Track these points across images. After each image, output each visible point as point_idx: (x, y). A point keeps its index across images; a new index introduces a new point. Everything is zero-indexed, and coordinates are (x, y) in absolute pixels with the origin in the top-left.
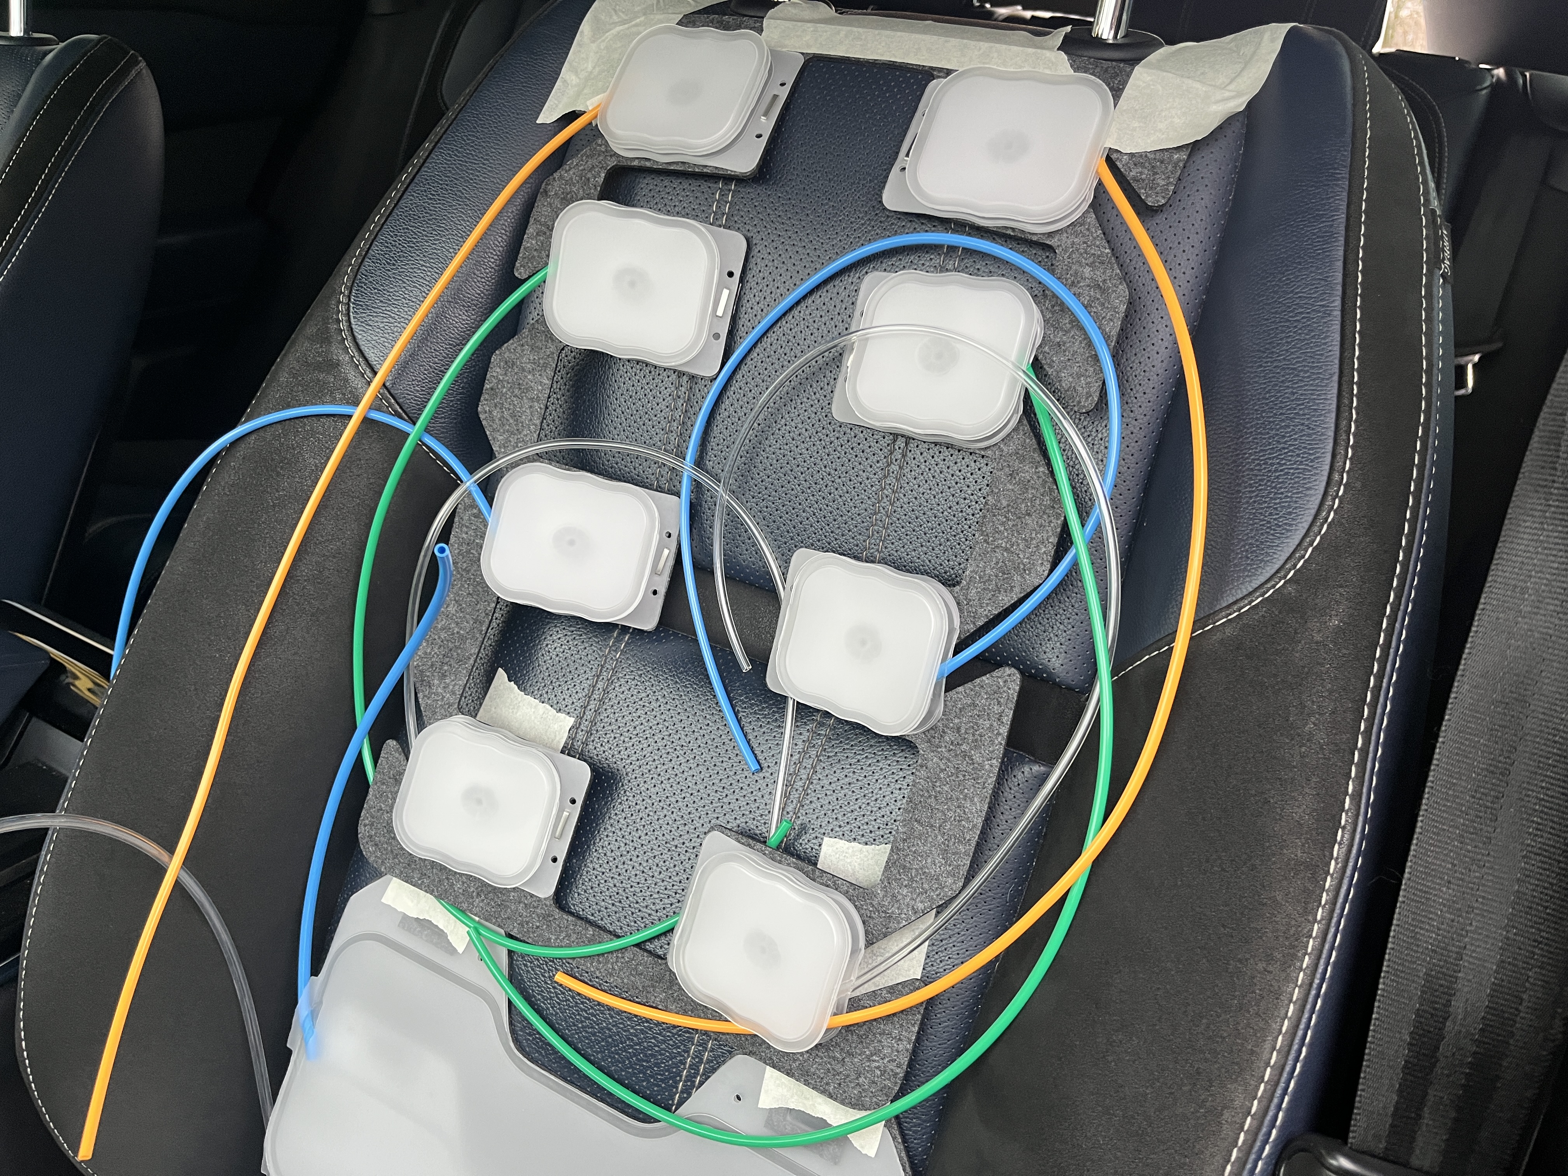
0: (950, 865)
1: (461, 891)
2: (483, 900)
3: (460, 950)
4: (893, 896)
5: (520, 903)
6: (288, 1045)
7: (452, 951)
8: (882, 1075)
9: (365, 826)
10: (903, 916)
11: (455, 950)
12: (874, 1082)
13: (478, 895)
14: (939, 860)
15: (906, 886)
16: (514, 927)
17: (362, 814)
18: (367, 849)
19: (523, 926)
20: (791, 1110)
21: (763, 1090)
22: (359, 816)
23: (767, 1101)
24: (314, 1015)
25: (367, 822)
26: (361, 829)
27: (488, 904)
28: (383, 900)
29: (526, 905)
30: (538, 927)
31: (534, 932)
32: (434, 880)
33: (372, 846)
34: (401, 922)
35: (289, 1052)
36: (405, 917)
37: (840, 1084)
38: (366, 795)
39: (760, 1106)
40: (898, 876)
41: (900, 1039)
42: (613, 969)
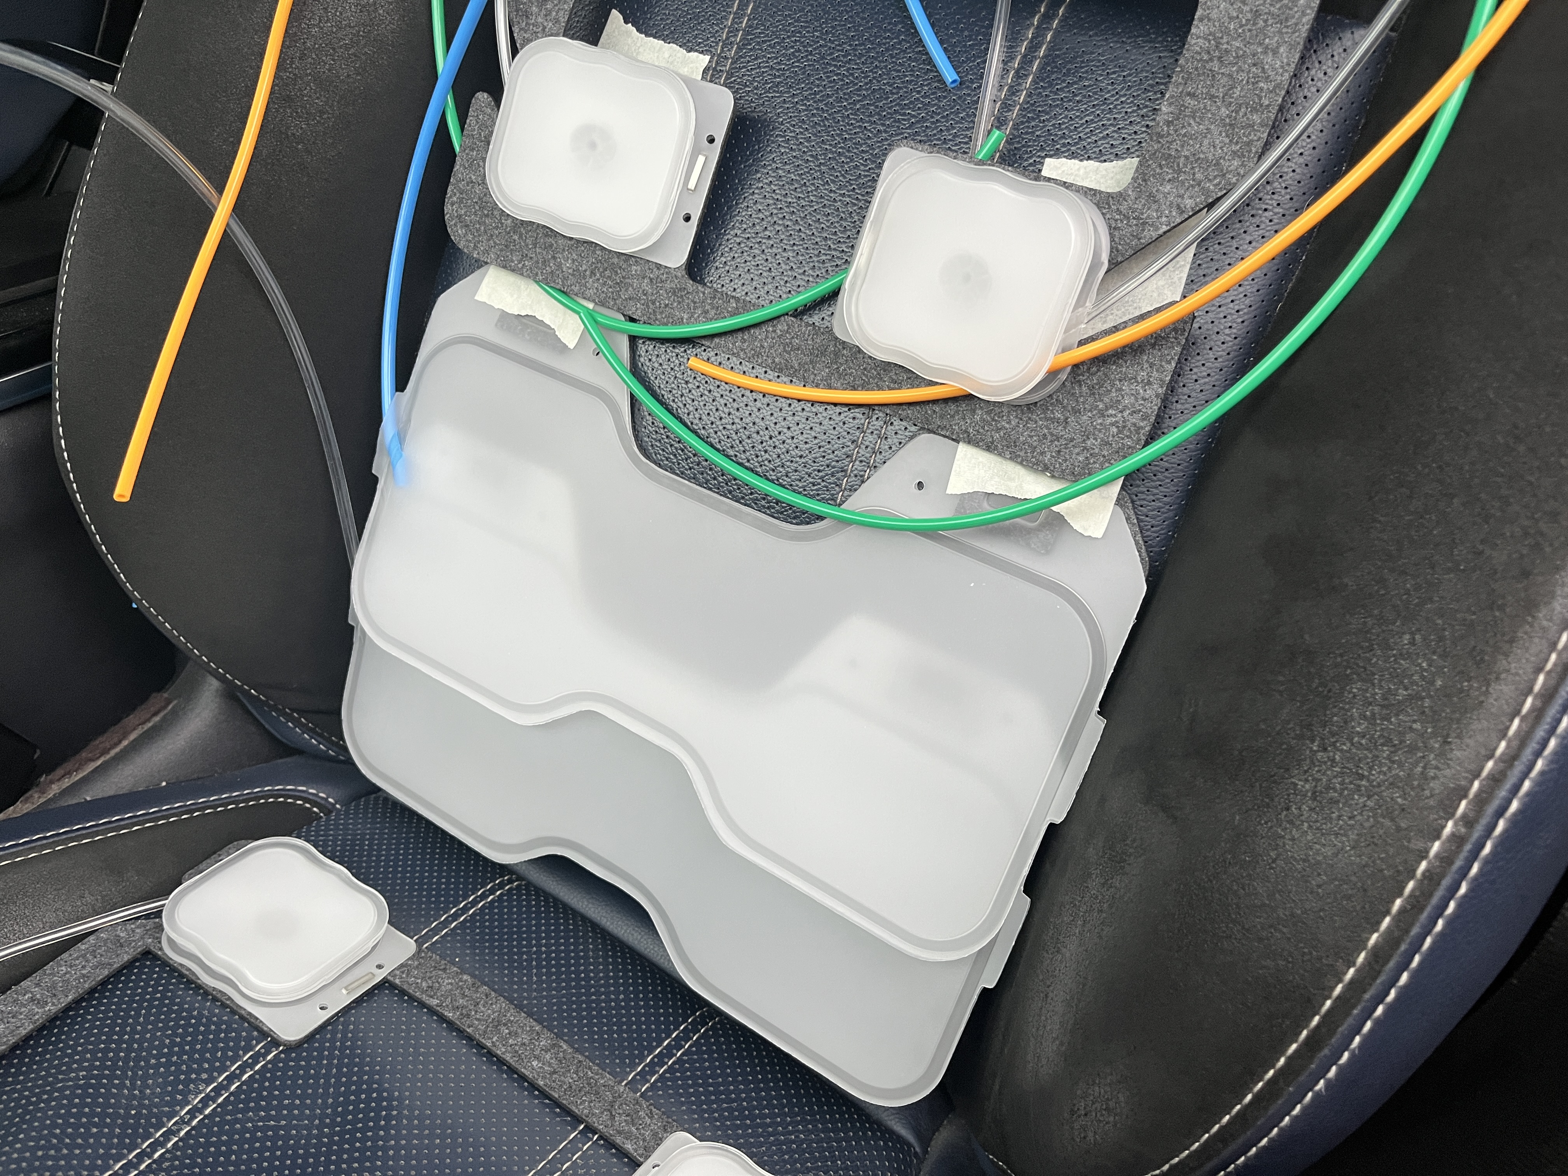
0: (1237, 143)
1: (570, 271)
2: (598, 279)
3: (571, 346)
4: (1151, 195)
5: (644, 278)
6: (373, 472)
7: (563, 348)
8: (1120, 432)
9: (452, 204)
10: (1164, 219)
11: (565, 346)
12: (1107, 443)
13: (593, 273)
14: (1220, 139)
15: (1170, 180)
16: (637, 309)
17: (449, 189)
18: (457, 233)
19: (648, 306)
20: (989, 495)
21: (953, 473)
22: (446, 193)
23: (957, 485)
24: (401, 437)
25: (455, 199)
26: (448, 208)
27: (604, 284)
28: (478, 297)
29: (651, 280)
30: (666, 306)
31: (661, 313)
32: (537, 262)
33: (461, 227)
34: (499, 320)
35: (375, 480)
36: (504, 316)
37: (1059, 452)
38: (452, 167)
39: (949, 491)
40: (1158, 170)
41: (1149, 383)
42: (762, 346)
